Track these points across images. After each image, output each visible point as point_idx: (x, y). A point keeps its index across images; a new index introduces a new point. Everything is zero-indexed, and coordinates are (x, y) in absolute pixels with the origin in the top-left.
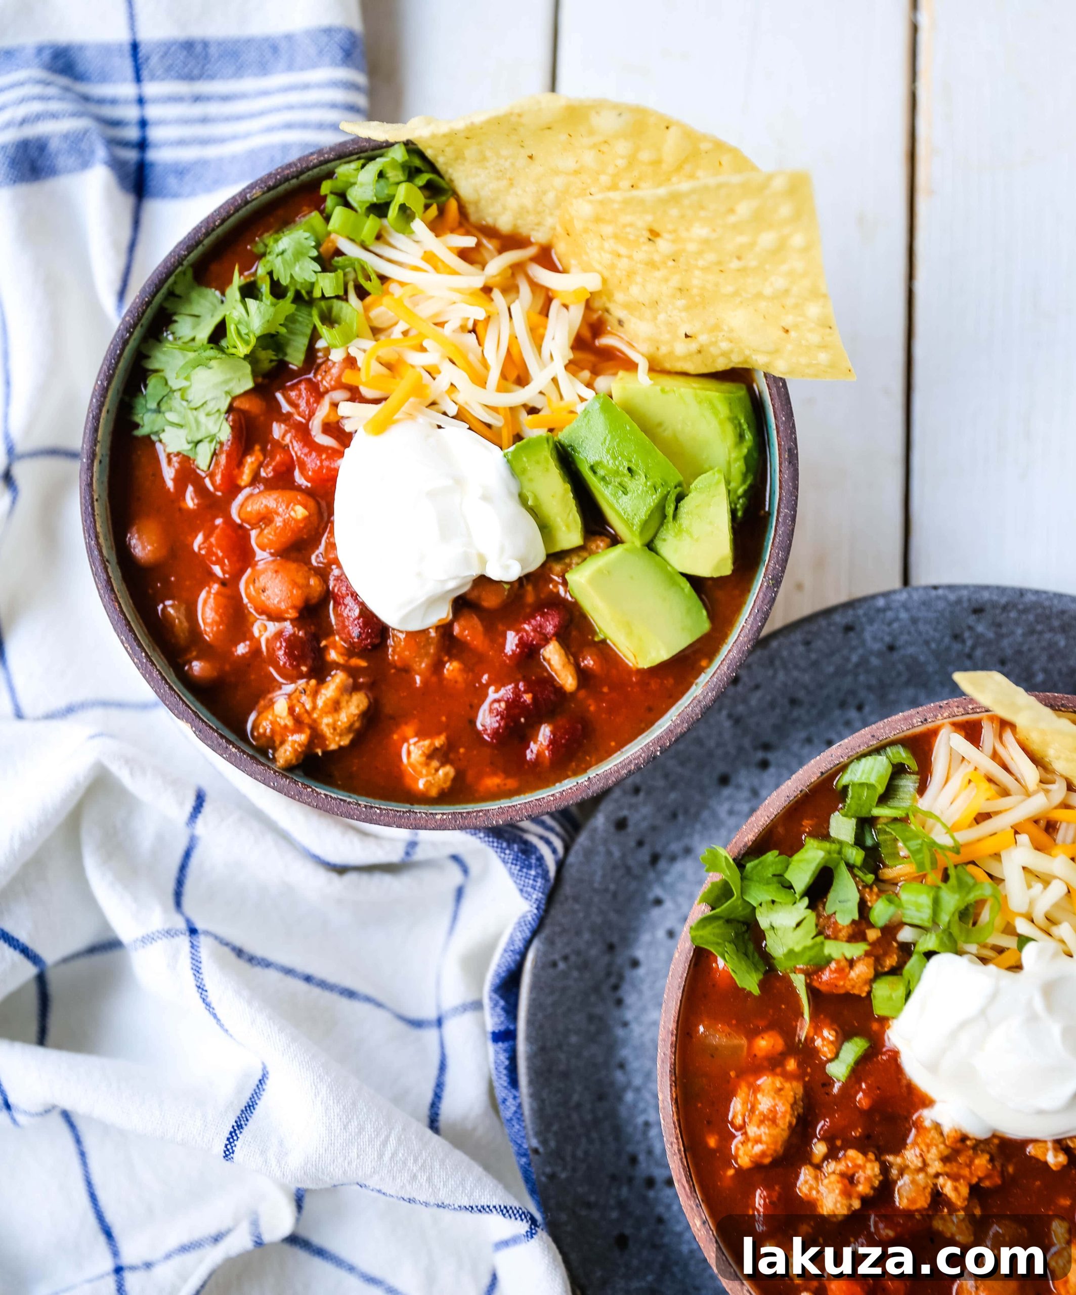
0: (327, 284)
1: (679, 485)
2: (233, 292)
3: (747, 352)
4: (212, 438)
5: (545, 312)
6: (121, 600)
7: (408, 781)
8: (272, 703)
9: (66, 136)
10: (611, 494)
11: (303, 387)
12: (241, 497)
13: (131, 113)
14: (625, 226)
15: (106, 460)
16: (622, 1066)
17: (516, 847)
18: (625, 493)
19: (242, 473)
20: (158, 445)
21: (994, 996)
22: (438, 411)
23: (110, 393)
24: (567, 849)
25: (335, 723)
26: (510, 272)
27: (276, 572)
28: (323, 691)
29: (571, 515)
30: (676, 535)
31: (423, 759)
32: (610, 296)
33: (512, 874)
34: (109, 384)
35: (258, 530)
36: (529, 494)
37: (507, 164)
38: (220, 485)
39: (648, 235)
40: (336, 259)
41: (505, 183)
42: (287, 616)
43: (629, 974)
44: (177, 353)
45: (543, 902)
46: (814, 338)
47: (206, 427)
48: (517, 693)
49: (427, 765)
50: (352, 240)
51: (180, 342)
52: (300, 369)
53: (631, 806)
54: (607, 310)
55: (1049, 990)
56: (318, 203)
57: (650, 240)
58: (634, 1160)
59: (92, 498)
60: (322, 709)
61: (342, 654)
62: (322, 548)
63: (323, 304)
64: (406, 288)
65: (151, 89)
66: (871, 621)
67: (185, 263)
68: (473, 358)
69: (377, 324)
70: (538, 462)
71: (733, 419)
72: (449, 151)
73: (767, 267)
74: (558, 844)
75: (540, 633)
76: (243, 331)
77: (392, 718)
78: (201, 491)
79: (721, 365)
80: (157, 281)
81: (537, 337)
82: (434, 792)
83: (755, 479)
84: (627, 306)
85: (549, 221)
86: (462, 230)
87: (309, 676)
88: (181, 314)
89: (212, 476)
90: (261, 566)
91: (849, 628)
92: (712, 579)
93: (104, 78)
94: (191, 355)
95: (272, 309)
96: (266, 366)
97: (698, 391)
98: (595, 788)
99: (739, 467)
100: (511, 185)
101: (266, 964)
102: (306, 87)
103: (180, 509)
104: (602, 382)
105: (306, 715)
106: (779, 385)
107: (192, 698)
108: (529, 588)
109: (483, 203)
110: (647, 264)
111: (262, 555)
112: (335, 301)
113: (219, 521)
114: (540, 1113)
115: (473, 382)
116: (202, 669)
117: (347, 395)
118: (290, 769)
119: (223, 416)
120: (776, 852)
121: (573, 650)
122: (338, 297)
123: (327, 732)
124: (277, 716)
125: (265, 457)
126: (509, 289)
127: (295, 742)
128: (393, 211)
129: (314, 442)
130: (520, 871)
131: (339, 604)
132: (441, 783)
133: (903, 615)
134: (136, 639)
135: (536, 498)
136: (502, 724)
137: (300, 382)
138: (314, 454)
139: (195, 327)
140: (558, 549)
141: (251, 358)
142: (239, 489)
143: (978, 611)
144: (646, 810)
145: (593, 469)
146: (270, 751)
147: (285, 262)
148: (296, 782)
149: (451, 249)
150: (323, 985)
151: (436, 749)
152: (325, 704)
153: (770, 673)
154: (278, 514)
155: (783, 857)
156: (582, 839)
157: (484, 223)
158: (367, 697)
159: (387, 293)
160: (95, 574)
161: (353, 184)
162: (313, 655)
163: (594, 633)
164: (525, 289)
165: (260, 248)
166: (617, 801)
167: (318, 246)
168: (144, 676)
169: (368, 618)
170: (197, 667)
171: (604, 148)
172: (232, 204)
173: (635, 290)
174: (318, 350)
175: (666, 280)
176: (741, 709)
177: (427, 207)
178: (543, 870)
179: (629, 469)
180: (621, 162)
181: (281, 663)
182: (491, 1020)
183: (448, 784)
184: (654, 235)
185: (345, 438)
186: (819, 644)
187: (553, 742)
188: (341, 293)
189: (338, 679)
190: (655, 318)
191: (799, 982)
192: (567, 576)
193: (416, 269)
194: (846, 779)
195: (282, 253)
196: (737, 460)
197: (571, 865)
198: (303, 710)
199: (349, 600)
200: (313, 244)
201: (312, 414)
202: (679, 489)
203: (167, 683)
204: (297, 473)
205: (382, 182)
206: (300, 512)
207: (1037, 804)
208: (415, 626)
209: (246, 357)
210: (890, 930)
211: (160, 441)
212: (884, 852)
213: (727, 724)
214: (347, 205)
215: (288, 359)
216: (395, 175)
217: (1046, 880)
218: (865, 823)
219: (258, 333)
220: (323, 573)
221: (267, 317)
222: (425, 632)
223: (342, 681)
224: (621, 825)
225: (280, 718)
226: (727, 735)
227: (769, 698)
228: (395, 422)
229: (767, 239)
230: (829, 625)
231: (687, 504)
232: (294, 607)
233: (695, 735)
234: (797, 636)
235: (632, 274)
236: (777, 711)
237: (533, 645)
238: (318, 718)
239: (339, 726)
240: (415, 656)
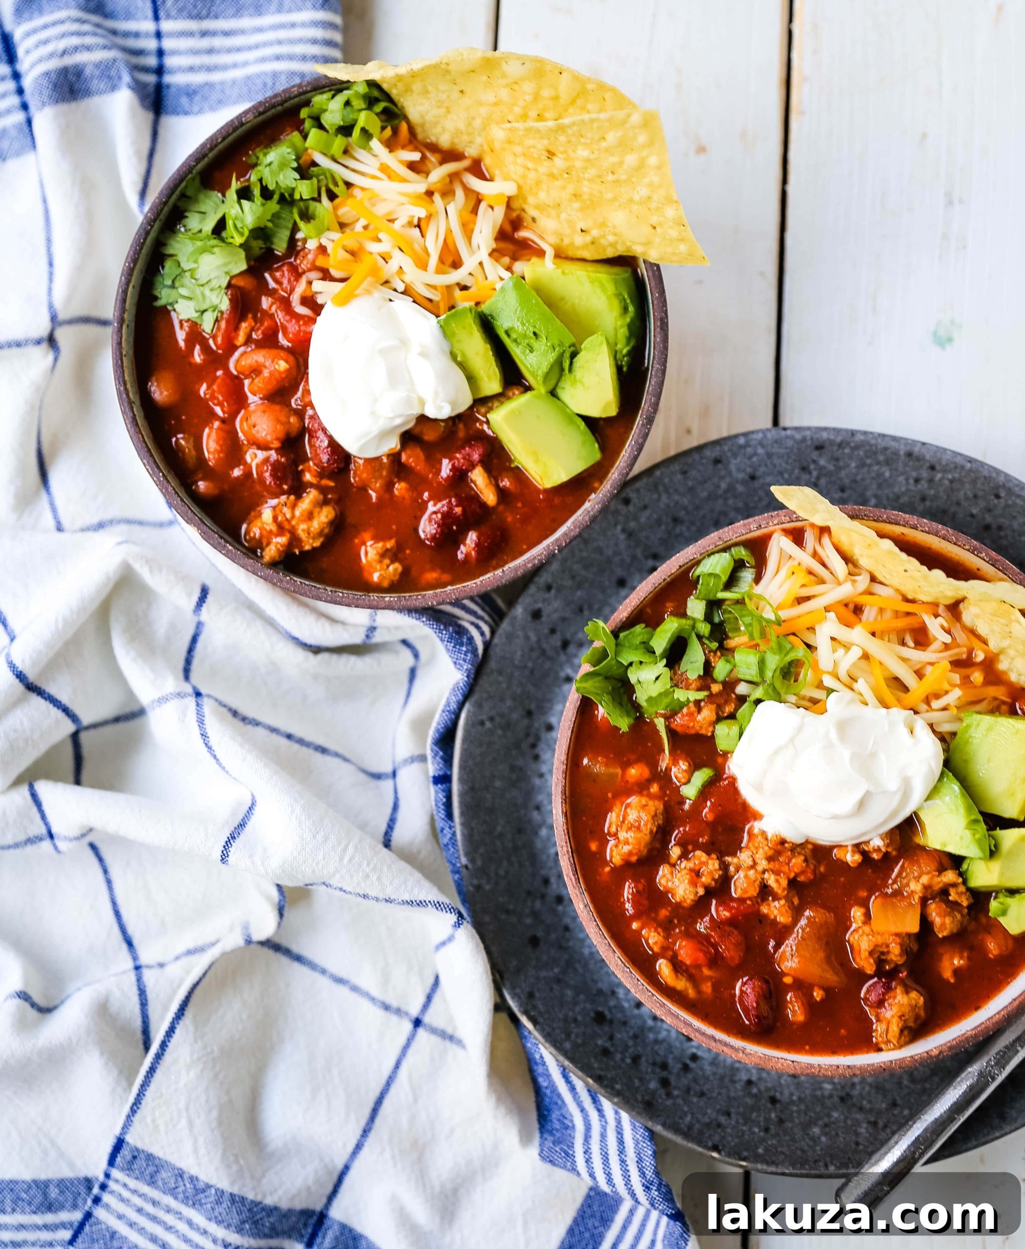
0: (304, 189)
1: (573, 345)
2: (232, 194)
3: (628, 244)
4: (215, 308)
5: (475, 211)
6: (143, 433)
7: (366, 575)
8: (260, 515)
9: (97, 65)
10: (521, 351)
11: (285, 269)
12: (237, 354)
13: (151, 44)
14: (529, 147)
15: (133, 325)
16: (538, 808)
17: (451, 629)
18: (531, 351)
19: (238, 335)
20: (173, 313)
21: (800, 729)
22: (390, 288)
23: (136, 273)
24: (493, 632)
25: (309, 529)
26: (448, 179)
27: (264, 412)
28: (300, 504)
29: (491, 370)
30: (571, 386)
31: (377, 557)
32: (525, 200)
33: (448, 650)
34: (135, 265)
35: (250, 380)
36: (458, 352)
37: (444, 97)
38: (221, 345)
39: (547, 154)
40: (312, 169)
41: (442, 111)
42: (272, 446)
43: (544, 735)
44: (188, 241)
45: (472, 672)
46: (673, 233)
47: (210, 300)
48: (451, 508)
49: (380, 562)
50: (325, 154)
51: (190, 233)
52: (283, 255)
53: (544, 601)
54: (523, 210)
55: (842, 727)
56: (298, 126)
57: (548, 158)
58: (546, 881)
59: (121, 354)
60: (299, 518)
61: (315, 476)
62: (299, 394)
63: (302, 204)
64: (366, 192)
65: (166, 26)
66: (735, 455)
67: (194, 171)
68: (417, 247)
69: (344, 220)
70: (464, 328)
71: (619, 295)
72: (400, 87)
73: (634, 180)
74: (486, 629)
75: (469, 460)
76: (239, 225)
77: (354, 526)
78: (206, 349)
79: (610, 253)
80: (172, 185)
81: (468, 231)
82: (386, 584)
83: (637, 341)
84: (537, 207)
85: (479, 140)
86: (411, 147)
87: (289, 493)
88: (190, 211)
89: (214, 337)
90: (252, 407)
91: (717, 461)
92: (601, 419)
93: (129, 16)
94: (199, 243)
95: (261, 209)
96: (257, 252)
97: (591, 274)
98: (508, 577)
99: (623, 332)
100: (449, 112)
101: (256, 723)
102: (293, 25)
103: (190, 364)
104: (518, 266)
105: (286, 523)
106: (656, 269)
107: (198, 510)
108: (461, 426)
109: (427, 125)
110: (549, 176)
111: (252, 399)
112: (311, 202)
113: (219, 373)
114: (469, 837)
115: (417, 266)
116: (206, 487)
117: (320, 275)
118: (273, 565)
119: (223, 291)
120: (643, 625)
121: (494, 474)
122: (313, 199)
123: (303, 536)
124: (264, 524)
125: (256, 323)
126: (447, 193)
127: (278, 543)
128: (356, 132)
129: (294, 312)
130: (454, 647)
131: (313, 437)
132: (391, 576)
133: (760, 451)
134: (155, 462)
135: (463, 355)
136: (439, 531)
137: (283, 265)
138: (294, 321)
139: (202, 221)
140: (481, 395)
141: (245, 246)
142: (236, 348)
143: (819, 447)
144: (556, 604)
145: (507, 333)
146: (259, 550)
147: (272, 173)
148: (278, 573)
149: (402, 162)
150: (301, 742)
151: (387, 550)
152: (302, 514)
153: (655, 496)
154: (265, 367)
155: (649, 629)
156: (505, 625)
157: (429, 141)
158: (335, 509)
159: (351, 196)
160: (123, 413)
161: (325, 111)
162: (292, 476)
163: (510, 461)
164: (460, 193)
165: (253, 160)
166: (532, 596)
167: (297, 159)
168: (161, 491)
169: (334, 446)
170: (202, 485)
171: (515, 87)
172: (231, 125)
173: (542, 195)
174: (298, 240)
175: (564, 188)
176: (632, 524)
177: (383, 128)
178: (472, 647)
179: (535, 334)
180: (528, 98)
181: (268, 482)
182: (432, 768)
183: (397, 577)
184: (551, 154)
185: (317, 309)
186: (693, 473)
187: (477, 545)
188: (316, 195)
189: (311, 497)
190: (559, 217)
191: (660, 723)
192: (489, 416)
193: (374, 177)
194: (699, 571)
195: (270, 164)
196: (622, 326)
197: (496, 645)
198: (284, 519)
199: (320, 434)
200: (294, 157)
201: (292, 290)
202: (572, 349)
203: (179, 496)
204: (280, 335)
205: (348, 109)
206: (282, 365)
207: (845, 591)
208: (371, 454)
209: (241, 246)
210: (729, 685)
211: (174, 310)
212: (728, 627)
213: (622, 537)
214: (321, 127)
215: (274, 247)
216: (358, 103)
217: (847, 647)
218: (714, 605)
219: (251, 227)
220: (300, 414)
221: (258, 215)
222: (378, 459)
223: (314, 497)
224: (536, 615)
225: (267, 524)
226: (622, 546)
227: (655, 516)
228: (356, 296)
229: (631, 159)
230: (701, 458)
231: (579, 360)
232: (278, 439)
233: (595, 544)
234: (676, 467)
235: (538, 183)
236: (663, 527)
237: (463, 470)
238: (295, 525)
239: (312, 532)
240: (371, 478)
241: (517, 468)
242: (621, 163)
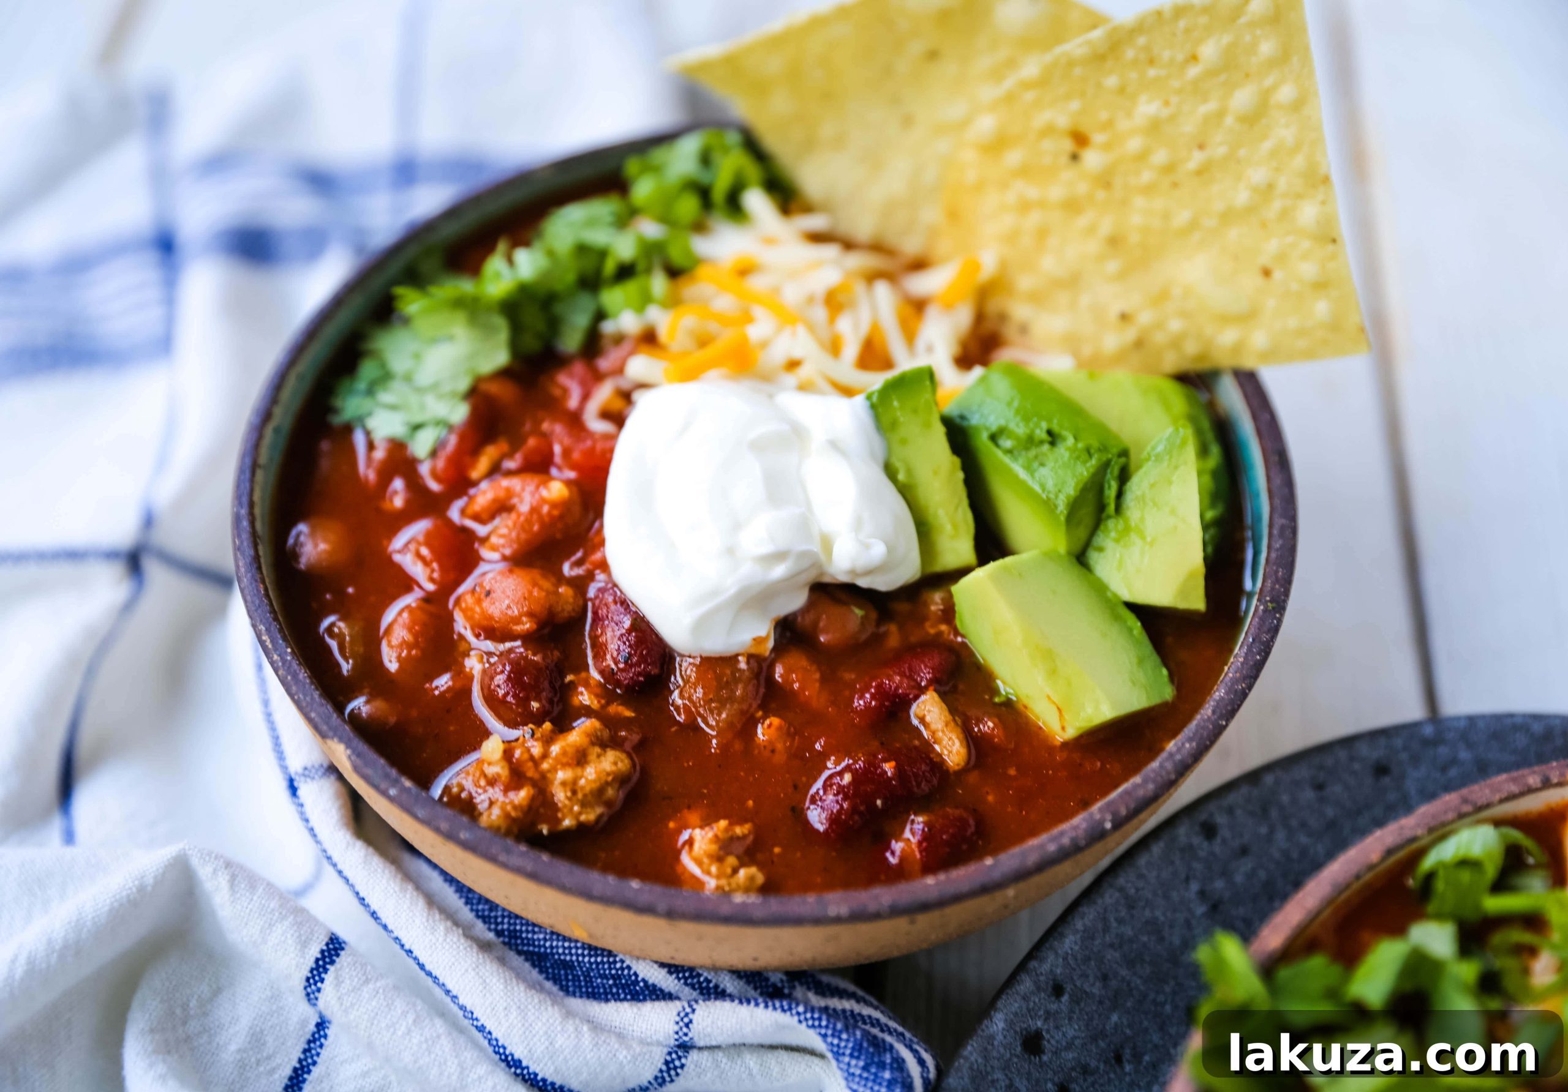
1: (1124, 455)
7: (691, 883)
18: (1043, 465)
19: (477, 464)
24: (942, 1068)
25: (575, 782)
28: (563, 737)
29: (960, 510)
30: (1117, 541)
31: (714, 848)
32: (1011, 289)
36: (899, 465)
38: (443, 474)
39: (1071, 146)
42: (518, 630)
46: (1309, 271)
48: (872, 765)
49: (719, 859)
52: (576, 354)
53: (1049, 1016)
54: (1004, 317)
57: (1073, 156)
59: (254, 462)
60: (556, 759)
61: (597, 696)
66: (1415, 760)
70: (915, 411)
73: (1242, 152)
75: (911, 680)
77: (667, 798)
78: (414, 485)
81: (909, 330)
87: (537, 720)
90: (488, 572)
91: (1381, 770)
105: (530, 764)
108: (893, 626)
110: (1067, 207)
111: (489, 558)
116: (376, 710)
119: (460, 397)
121: (961, 708)
123: (560, 796)
124: (485, 765)
125: (513, 446)
127: (508, 802)
129: (587, 430)
130: (865, 1068)
131: (601, 620)
135: (909, 472)
136: (845, 806)
140: (939, 568)
142: (469, 484)
144: (1072, 1031)
145: (992, 438)
151: (736, 840)
152: (564, 753)
153: (1263, 830)
154: (522, 498)
156: (971, 1051)
158: (631, 759)
162: (551, 690)
163: (995, 691)
169: (642, 632)
170: (366, 706)
175: (1091, 230)
179: (1050, 433)
181: (499, 695)
184: (1080, 139)
186: (1336, 790)
187: (928, 840)
189: (585, 730)
190: (1074, 305)
194: (1432, 861)
198: (526, 756)
199: (616, 611)
201: (586, 397)
202: (1123, 460)
206: (556, 489)
208: (714, 648)
215: (559, 341)
220: (580, 583)
222: (732, 660)
223: (593, 731)
224: (1032, 1043)
225: (490, 766)
229: (1243, 98)
230: (1352, 759)
231: (1137, 486)
232: (531, 614)
233: (1148, 913)
234: (1303, 776)
235: (1042, 234)
237: (899, 696)
238: (549, 771)
239: (582, 788)
240: (711, 699)
241: (1008, 704)
242: (1220, 114)
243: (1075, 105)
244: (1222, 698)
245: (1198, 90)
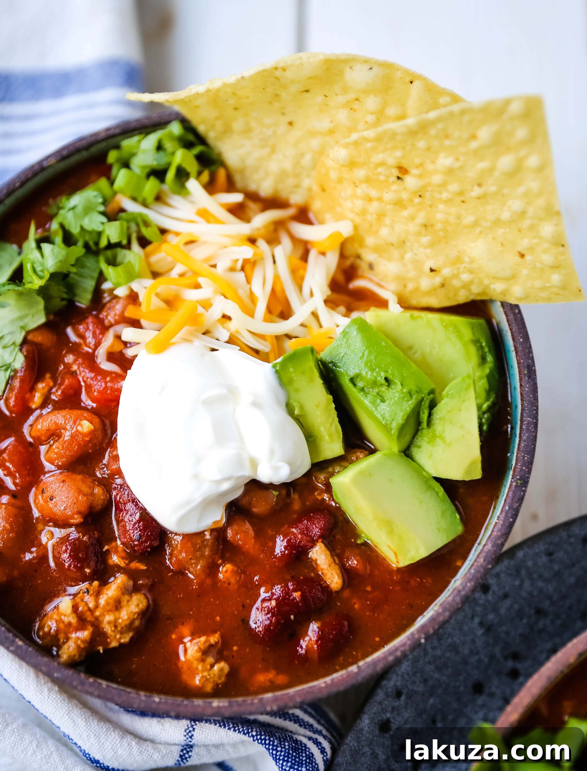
0: (112, 232)
1: (432, 392)
2: (31, 243)
3: (486, 282)
4: (7, 367)
5: (305, 258)
7: (185, 677)
8: (56, 606)
10: (371, 403)
11: (89, 321)
12: (32, 419)
14: (377, 166)
17: (287, 745)
18: (383, 401)
19: (34, 396)
22: (212, 337)
24: (335, 749)
25: (116, 621)
26: (272, 228)
27: (63, 481)
28: (105, 591)
29: (333, 425)
30: (429, 443)
31: (199, 654)
32: (362, 243)
35: (48, 446)
36: (295, 404)
37: (270, 132)
38: (14, 406)
39: (396, 172)
40: (121, 214)
41: (267, 150)
42: (72, 521)
46: (548, 259)
47: (3, 358)
48: (287, 593)
49: (203, 660)
50: (134, 201)
52: (88, 307)
53: (394, 709)
54: (358, 257)
56: (105, 171)
57: (399, 178)
60: (104, 607)
61: (123, 558)
62: (106, 461)
63: (109, 253)
64: (181, 237)
68: (243, 293)
69: (157, 267)
70: (303, 373)
71: (476, 342)
72: (219, 125)
73: (505, 191)
74: (326, 744)
75: (306, 535)
76: (39, 270)
77: (170, 618)
79: (462, 298)
81: (298, 277)
82: (209, 688)
83: (497, 397)
84: (377, 250)
85: (306, 182)
86: (230, 190)
87: (90, 579)
89: (7, 401)
90: (49, 478)
92: (462, 483)
95: (64, 252)
96: (58, 303)
99: (483, 384)
100: (273, 150)
104: (355, 315)
105: (89, 613)
106: (516, 313)
108: (296, 495)
109: (248, 170)
110: (395, 204)
111: (49, 467)
112: (120, 249)
115: (244, 312)
118: (72, 664)
119: (17, 349)
121: (338, 551)
122: (122, 245)
123: (108, 629)
124: (61, 614)
125: (55, 383)
126: (273, 240)
127: (78, 638)
128: (171, 175)
129: (100, 368)
131: (121, 510)
132: (216, 679)
135: (302, 408)
136: (273, 621)
137: (87, 318)
138: (100, 379)
140: (321, 458)
141: (43, 292)
142: (32, 411)
145: (352, 380)
146: (55, 649)
147: (76, 216)
148: (78, 674)
149: (221, 205)
151: (211, 646)
152: (107, 603)
154: (65, 429)
158: (147, 597)
159: (165, 241)
161: (135, 154)
162: (95, 558)
163: (357, 536)
165: (54, 208)
166: (380, 703)
167: (105, 203)
169: (147, 520)
171: (356, 105)
173: (384, 232)
174: (104, 291)
175: (412, 218)
177: (199, 174)
178: (314, 768)
179: (387, 379)
183: (223, 679)
184: (402, 173)
185: (126, 363)
187: (321, 637)
188: (125, 242)
189: (119, 581)
190: (402, 258)
192: (332, 480)
193: (190, 221)
195: (73, 208)
196: (481, 378)
197: (339, 765)
198: (86, 608)
199: (130, 506)
200: (100, 200)
201: (98, 345)
202: (432, 397)
204: (84, 396)
205: (161, 153)
206: (86, 426)
208: (192, 528)
209: (40, 291)
215: (76, 298)
216: (172, 146)
219: (52, 271)
220: (106, 484)
221: (60, 258)
222: (201, 534)
223: (123, 583)
224: (384, 727)
225: (65, 615)
226: (479, 643)
227: (516, 607)
228: (174, 344)
231: (440, 411)
232: (79, 513)
234: (541, 547)
236: (525, 621)
237: (301, 547)
238: (100, 616)
239: (120, 624)
240: (191, 558)
241: (365, 544)
242: (492, 169)
243: (399, 154)
244: (490, 550)
245: (478, 154)
